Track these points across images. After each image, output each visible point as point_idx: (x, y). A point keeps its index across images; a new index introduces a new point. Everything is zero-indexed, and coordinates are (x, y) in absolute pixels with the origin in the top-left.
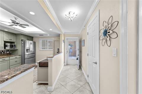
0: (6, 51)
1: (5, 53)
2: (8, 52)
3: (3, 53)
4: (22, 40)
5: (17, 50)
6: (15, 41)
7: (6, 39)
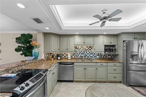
0: (107, 56)
1: (107, 57)
2: (110, 57)
3: (105, 57)
4: (124, 41)
5: (118, 55)
6: (116, 44)
7: (106, 43)
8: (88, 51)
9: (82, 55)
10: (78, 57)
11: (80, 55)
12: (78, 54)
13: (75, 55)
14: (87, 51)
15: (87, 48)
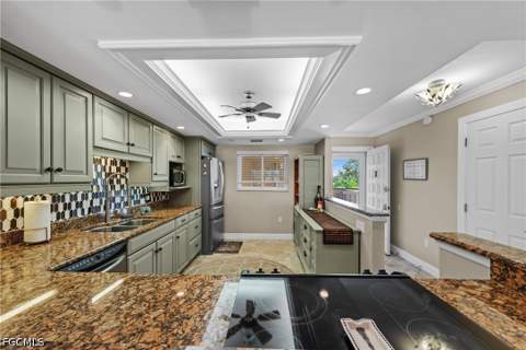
4: (202, 157)
6: (183, 161)
7: (173, 156)
8: (119, 182)
9: (96, 202)
10: (79, 215)
11: (86, 205)
12: (79, 199)
13: (61, 206)
14: (115, 180)
15: (114, 169)
